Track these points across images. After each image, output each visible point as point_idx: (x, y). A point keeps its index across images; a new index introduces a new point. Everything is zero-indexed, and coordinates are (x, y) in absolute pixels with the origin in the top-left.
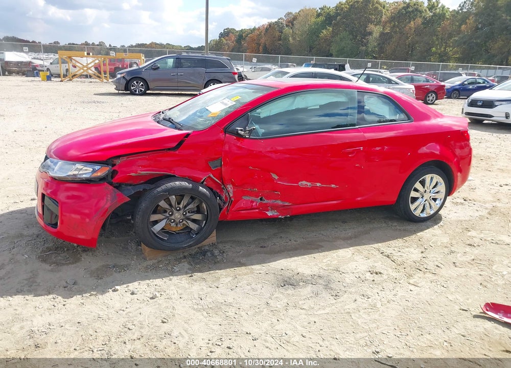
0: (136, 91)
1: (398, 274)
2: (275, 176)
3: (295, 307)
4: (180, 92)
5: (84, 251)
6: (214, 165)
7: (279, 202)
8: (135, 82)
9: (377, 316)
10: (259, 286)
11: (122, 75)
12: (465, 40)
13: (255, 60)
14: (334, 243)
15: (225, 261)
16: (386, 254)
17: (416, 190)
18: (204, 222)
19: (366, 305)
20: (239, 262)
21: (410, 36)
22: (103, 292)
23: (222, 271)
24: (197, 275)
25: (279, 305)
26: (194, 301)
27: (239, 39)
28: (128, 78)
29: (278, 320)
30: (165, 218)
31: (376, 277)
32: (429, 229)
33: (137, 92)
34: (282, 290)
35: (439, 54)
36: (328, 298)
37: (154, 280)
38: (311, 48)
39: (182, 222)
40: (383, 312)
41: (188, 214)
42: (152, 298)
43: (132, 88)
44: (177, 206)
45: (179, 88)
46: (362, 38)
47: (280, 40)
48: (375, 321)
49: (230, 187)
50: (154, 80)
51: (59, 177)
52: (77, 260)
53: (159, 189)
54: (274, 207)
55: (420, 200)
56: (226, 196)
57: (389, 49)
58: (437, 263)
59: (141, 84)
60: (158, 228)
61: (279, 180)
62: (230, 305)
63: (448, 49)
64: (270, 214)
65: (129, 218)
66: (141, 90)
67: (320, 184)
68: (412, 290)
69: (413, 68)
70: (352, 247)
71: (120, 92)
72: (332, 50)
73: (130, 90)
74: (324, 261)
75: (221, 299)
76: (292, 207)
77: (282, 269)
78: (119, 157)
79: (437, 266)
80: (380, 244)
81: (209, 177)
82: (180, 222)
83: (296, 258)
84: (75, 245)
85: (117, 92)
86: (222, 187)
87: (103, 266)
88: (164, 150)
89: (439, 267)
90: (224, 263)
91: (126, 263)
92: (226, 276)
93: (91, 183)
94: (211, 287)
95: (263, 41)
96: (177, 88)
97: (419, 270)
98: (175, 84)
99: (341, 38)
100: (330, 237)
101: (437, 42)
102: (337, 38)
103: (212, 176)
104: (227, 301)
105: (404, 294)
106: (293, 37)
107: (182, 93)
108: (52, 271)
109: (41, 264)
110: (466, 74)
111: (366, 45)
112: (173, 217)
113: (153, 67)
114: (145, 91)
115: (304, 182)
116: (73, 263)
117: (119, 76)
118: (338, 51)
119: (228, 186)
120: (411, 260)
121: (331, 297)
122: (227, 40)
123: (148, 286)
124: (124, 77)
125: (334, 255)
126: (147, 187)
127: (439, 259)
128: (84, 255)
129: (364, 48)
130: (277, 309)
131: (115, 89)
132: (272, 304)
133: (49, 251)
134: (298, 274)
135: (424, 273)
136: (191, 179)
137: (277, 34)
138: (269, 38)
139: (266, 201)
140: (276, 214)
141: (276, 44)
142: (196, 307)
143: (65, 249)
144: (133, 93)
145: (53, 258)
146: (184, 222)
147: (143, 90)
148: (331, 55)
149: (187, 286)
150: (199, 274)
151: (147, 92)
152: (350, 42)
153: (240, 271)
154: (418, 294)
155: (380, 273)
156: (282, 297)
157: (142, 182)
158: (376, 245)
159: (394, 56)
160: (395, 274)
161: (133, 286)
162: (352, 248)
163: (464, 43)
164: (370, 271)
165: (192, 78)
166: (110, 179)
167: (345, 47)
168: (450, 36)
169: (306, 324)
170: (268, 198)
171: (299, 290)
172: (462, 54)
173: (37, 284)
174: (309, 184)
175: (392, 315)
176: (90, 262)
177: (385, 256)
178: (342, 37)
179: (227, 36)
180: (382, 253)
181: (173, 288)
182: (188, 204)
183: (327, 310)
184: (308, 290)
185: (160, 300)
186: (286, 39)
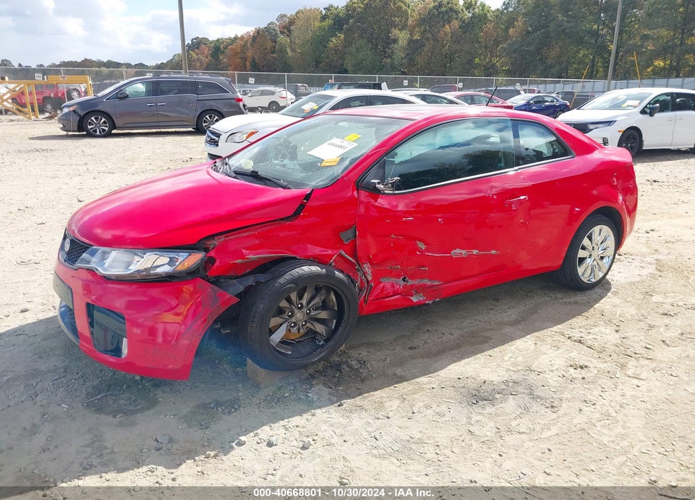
0: (95, 131)
1: (605, 365)
2: (422, 246)
3: (510, 431)
4: (158, 130)
5: (157, 386)
6: (346, 236)
7: (427, 282)
8: (93, 118)
9: (620, 430)
10: (444, 408)
11: (72, 109)
12: (515, 47)
13: (252, 80)
14: (502, 331)
15: (374, 376)
16: (575, 339)
17: (584, 248)
18: (335, 321)
19: (597, 415)
20: (395, 374)
21: (446, 44)
22: (226, 449)
23: (378, 392)
24: (348, 403)
25: (488, 431)
26: (368, 443)
27: (215, 53)
28: (82, 113)
29: (501, 455)
30: (285, 322)
31: (584, 373)
32: (604, 299)
33: (98, 133)
34: (476, 409)
35: (484, 66)
36: (543, 411)
37: (290, 419)
38: (318, 62)
39: (304, 325)
40: (625, 422)
41: (313, 313)
42: (304, 448)
43: (89, 127)
44: (298, 302)
45: (160, 124)
46: (384, 48)
47: (273, 52)
48: (623, 437)
49: (367, 268)
50: (122, 115)
51: (115, 275)
52: (152, 403)
53: (282, 280)
54: (421, 289)
55: (588, 261)
56: (361, 280)
57: (421, 60)
58: (644, 345)
59: (102, 121)
60: (277, 337)
61: (427, 250)
62: (421, 442)
63: (495, 60)
64: (415, 299)
65: (217, 327)
66: (104, 130)
67: (477, 251)
68: (639, 385)
69: (460, 85)
70: (528, 334)
71: (70, 133)
72: (347, 64)
73: (87, 130)
74: (506, 358)
75: (403, 435)
76: (443, 286)
77: (459, 378)
78: (212, 237)
79: (646, 348)
80: (559, 326)
81: (340, 255)
82: (303, 325)
83: (467, 360)
84: (138, 377)
85: (65, 133)
86: (357, 267)
87: (199, 406)
88: (276, 220)
89: (649, 349)
90: (375, 378)
91: (232, 397)
92: (390, 398)
93: (174, 281)
94: (378, 419)
95: (250, 54)
96: (157, 124)
97: (629, 356)
98: (155, 119)
99: (357, 48)
100: (492, 323)
101: (480, 52)
102: (352, 49)
103: (343, 253)
104: (413, 436)
105: (634, 393)
106: (292, 48)
107: (162, 130)
108: (121, 425)
109: (97, 415)
110: (525, 91)
111: (390, 56)
112: (294, 320)
113: (119, 96)
114: (110, 130)
115: (458, 251)
116: (149, 408)
117: (66, 110)
118: (354, 66)
119: (365, 266)
120: (611, 343)
121: (547, 410)
122: (197, 54)
123: (286, 429)
124: (74, 111)
125: (513, 348)
126: (262, 278)
127: (642, 338)
128: (158, 392)
129: (389, 60)
130: (488, 438)
131: (62, 129)
132: (477, 433)
133: (99, 394)
134: (485, 382)
135: (637, 359)
136: (317, 261)
137: (269, 44)
138: (258, 49)
139: (410, 282)
140: (421, 299)
141: (269, 57)
142: (375, 452)
143: (125, 386)
144: (91, 135)
145: (111, 402)
146: (308, 325)
147: (107, 129)
148: (346, 71)
149: (343, 421)
150: (349, 400)
151: (113, 132)
152: (370, 53)
153: (403, 389)
154: (650, 391)
155: (586, 367)
156: (485, 420)
157: (248, 271)
158: (555, 328)
159: (428, 70)
160: (603, 366)
161: (265, 432)
162: (528, 336)
163: (515, 51)
164: (571, 366)
165: (179, 109)
166: (202, 271)
167: (363, 60)
168: (497, 43)
169: (540, 455)
170: (412, 277)
171: (501, 405)
172: (513, 66)
173: (109, 451)
174: (464, 252)
175: (638, 425)
176: (174, 404)
177: (575, 341)
178: (359, 47)
179: (197, 48)
180: (569, 338)
181: (324, 427)
182: (312, 298)
183: (554, 430)
184: (511, 405)
185: (318, 448)
186: (282, 51)
